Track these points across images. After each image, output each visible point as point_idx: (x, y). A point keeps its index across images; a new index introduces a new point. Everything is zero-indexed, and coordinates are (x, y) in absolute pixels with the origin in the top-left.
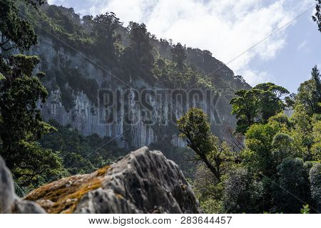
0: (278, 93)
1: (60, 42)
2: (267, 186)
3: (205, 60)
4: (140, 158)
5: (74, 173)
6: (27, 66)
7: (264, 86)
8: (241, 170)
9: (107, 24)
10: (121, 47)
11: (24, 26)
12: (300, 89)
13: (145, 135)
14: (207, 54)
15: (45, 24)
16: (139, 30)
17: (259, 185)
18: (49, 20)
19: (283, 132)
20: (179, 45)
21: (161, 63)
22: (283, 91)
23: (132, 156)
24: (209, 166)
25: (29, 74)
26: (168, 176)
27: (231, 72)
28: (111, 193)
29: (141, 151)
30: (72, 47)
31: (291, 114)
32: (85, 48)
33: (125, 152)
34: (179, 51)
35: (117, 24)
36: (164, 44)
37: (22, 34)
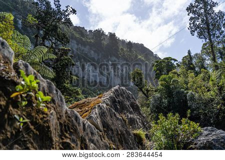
0: (173, 61)
1: (79, 42)
2: (168, 102)
3: (141, 48)
4: (116, 90)
5: (86, 97)
6: (65, 52)
7: (167, 59)
8: (158, 95)
9: (99, 33)
10: (105, 43)
11: (64, 35)
12: (183, 60)
14: (142, 45)
15: (73, 34)
16: (112, 36)
17: (165, 101)
19: (176, 78)
20: (130, 42)
21: (122, 49)
22: (175, 60)
23: (113, 90)
24: (144, 93)
25: (66, 55)
26: (128, 98)
27: (152, 53)
28: (105, 105)
29: (117, 87)
30: (84, 44)
31: (179, 70)
32: (90, 44)
33: (111, 87)
34: (130, 44)
35: (103, 34)
36: (123, 42)
37: (63, 39)
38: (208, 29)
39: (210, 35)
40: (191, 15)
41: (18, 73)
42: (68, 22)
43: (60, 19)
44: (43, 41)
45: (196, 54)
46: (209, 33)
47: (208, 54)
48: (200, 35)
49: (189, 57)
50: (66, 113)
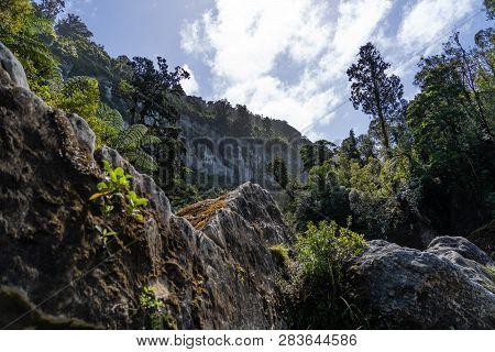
0: (329, 146)
1: (194, 118)
2: (323, 204)
3: (283, 127)
4: (246, 188)
5: (204, 198)
6: (174, 133)
7: (320, 142)
8: (307, 194)
9: (223, 106)
10: (232, 120)
11: (172, 109)
12: (343, 143)
13: (247, 174)
14: (285, 122)
15: (185, 107)
16: (242, 109)
17: (318, 203)
18: (187, 105)
19: (333, 170)
21: (256, 129)
22: (332, 145)
23: (241, 187)
25: (175, 138)
26: (264, 199)
27: (300, 134)
28: (229, 211)
29: (247, 184)
30: (201, 121)
31: (336, 158)
32: (210, 122)
33: (236, 185)
34: (267, 122)
35: (228, 106)
36: (258, 117)
37: (171, 114)
38: (378, 100)
39: (380, 109)
40: (354, 80)
41: (101, 165)
42: (179, 90)
43: (167, 86)
44: (142, 117)
45: (362, 136)
46: (378, 106)
47: (377, 135)
48: (367, 109)
49: (352, 140)
50: (172, 221)
